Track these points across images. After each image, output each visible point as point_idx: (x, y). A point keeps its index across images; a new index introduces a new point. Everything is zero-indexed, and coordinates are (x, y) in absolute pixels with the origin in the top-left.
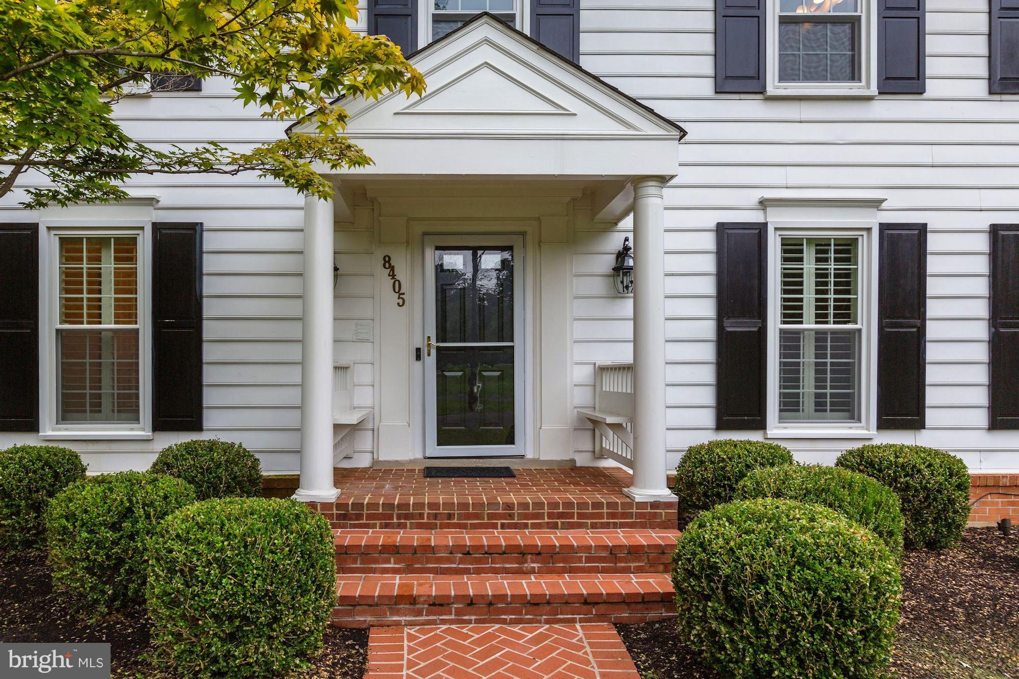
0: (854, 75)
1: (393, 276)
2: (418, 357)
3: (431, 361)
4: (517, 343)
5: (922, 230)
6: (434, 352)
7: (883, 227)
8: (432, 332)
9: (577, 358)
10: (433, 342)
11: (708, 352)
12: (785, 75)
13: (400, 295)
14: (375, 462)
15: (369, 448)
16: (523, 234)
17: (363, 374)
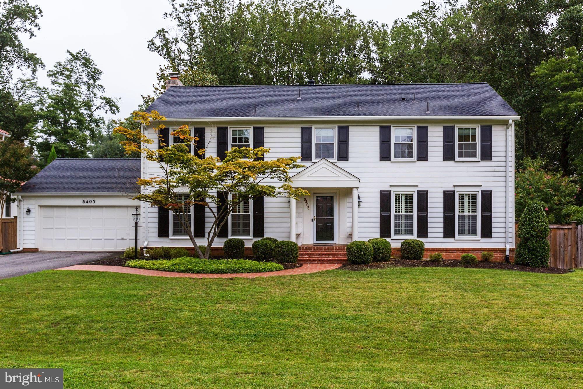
0: (412, 156)
1: (307, 203)
2: (312, 221)
3: (315, 221)
4: (334, 218)
5: (427, 192)
6: (316, 220)
7: (418, 191)
8: (315, 215)
9: (348, 221)
10: (316, 217)
11: (378, 220)
12: (396, 157)
13: (308, 207)
14: (302, 244)
15: (301, 241)
16: (336, 193)
17: (300, 225)
